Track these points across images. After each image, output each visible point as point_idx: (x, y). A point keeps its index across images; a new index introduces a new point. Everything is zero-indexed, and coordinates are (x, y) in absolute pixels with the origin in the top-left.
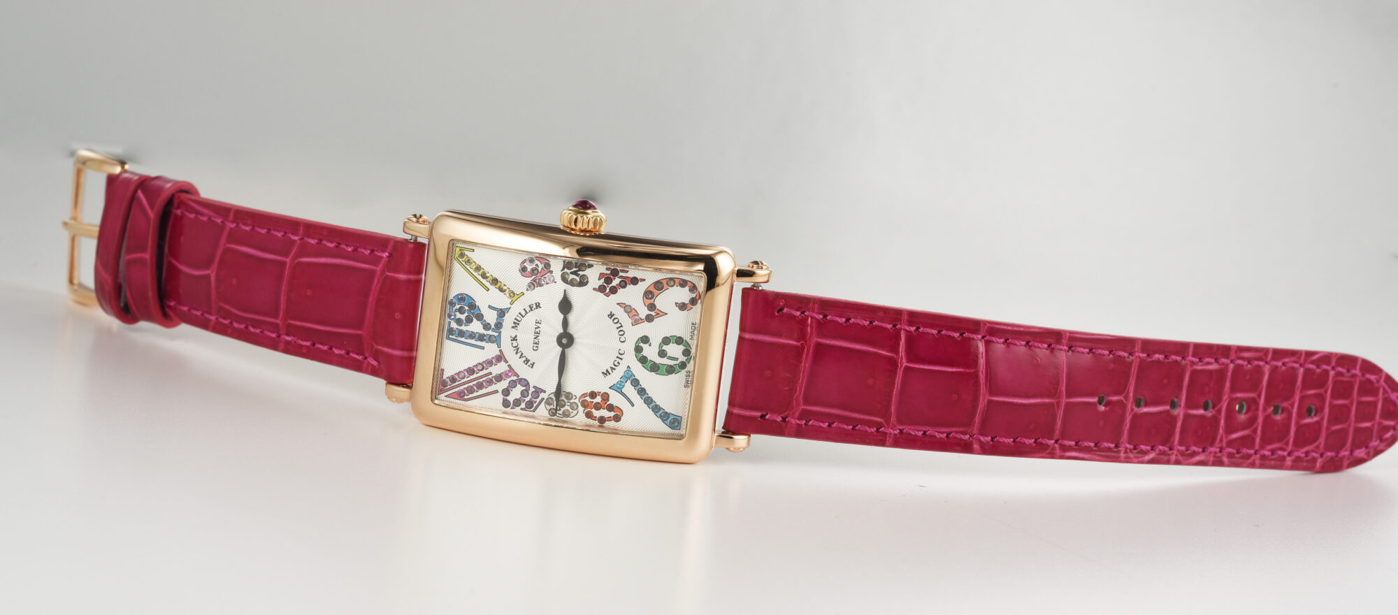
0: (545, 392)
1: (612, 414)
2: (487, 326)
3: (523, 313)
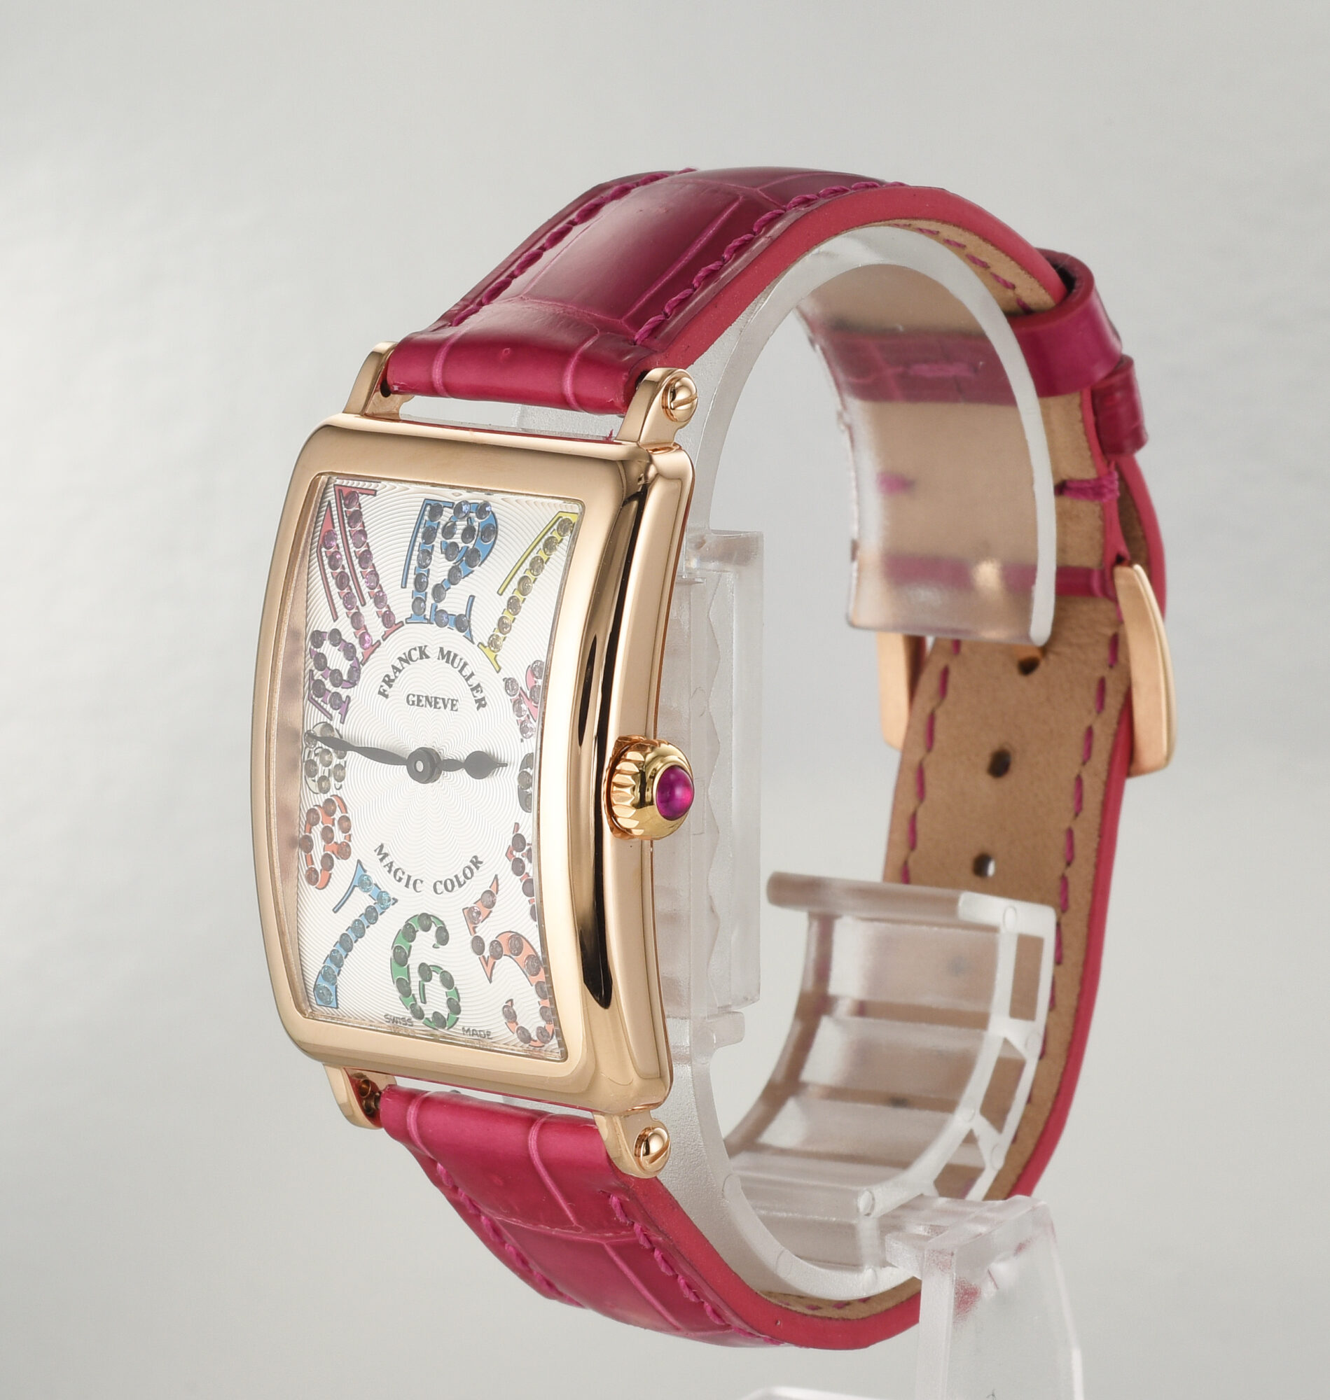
0: (342, 722)
1: (318, 866)
2: (440, 592)
3: (467, 672)
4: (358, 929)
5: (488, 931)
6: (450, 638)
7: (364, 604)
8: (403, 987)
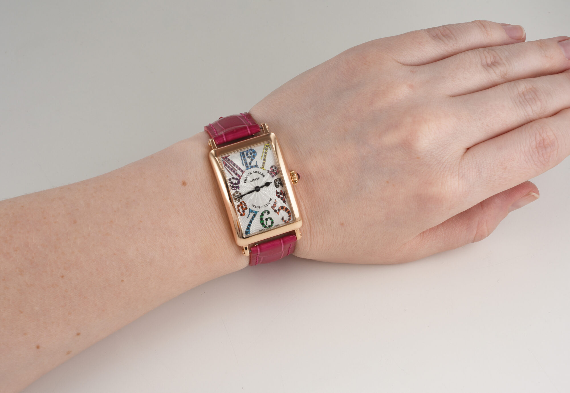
0: (239, 190)
1: (242, 213)
2: (250, 164)
3: (259, 173)
4: (253, 219)
5: (276, 208)
6: (255, 169)
7: (237, 171)
8: (263, 224)
